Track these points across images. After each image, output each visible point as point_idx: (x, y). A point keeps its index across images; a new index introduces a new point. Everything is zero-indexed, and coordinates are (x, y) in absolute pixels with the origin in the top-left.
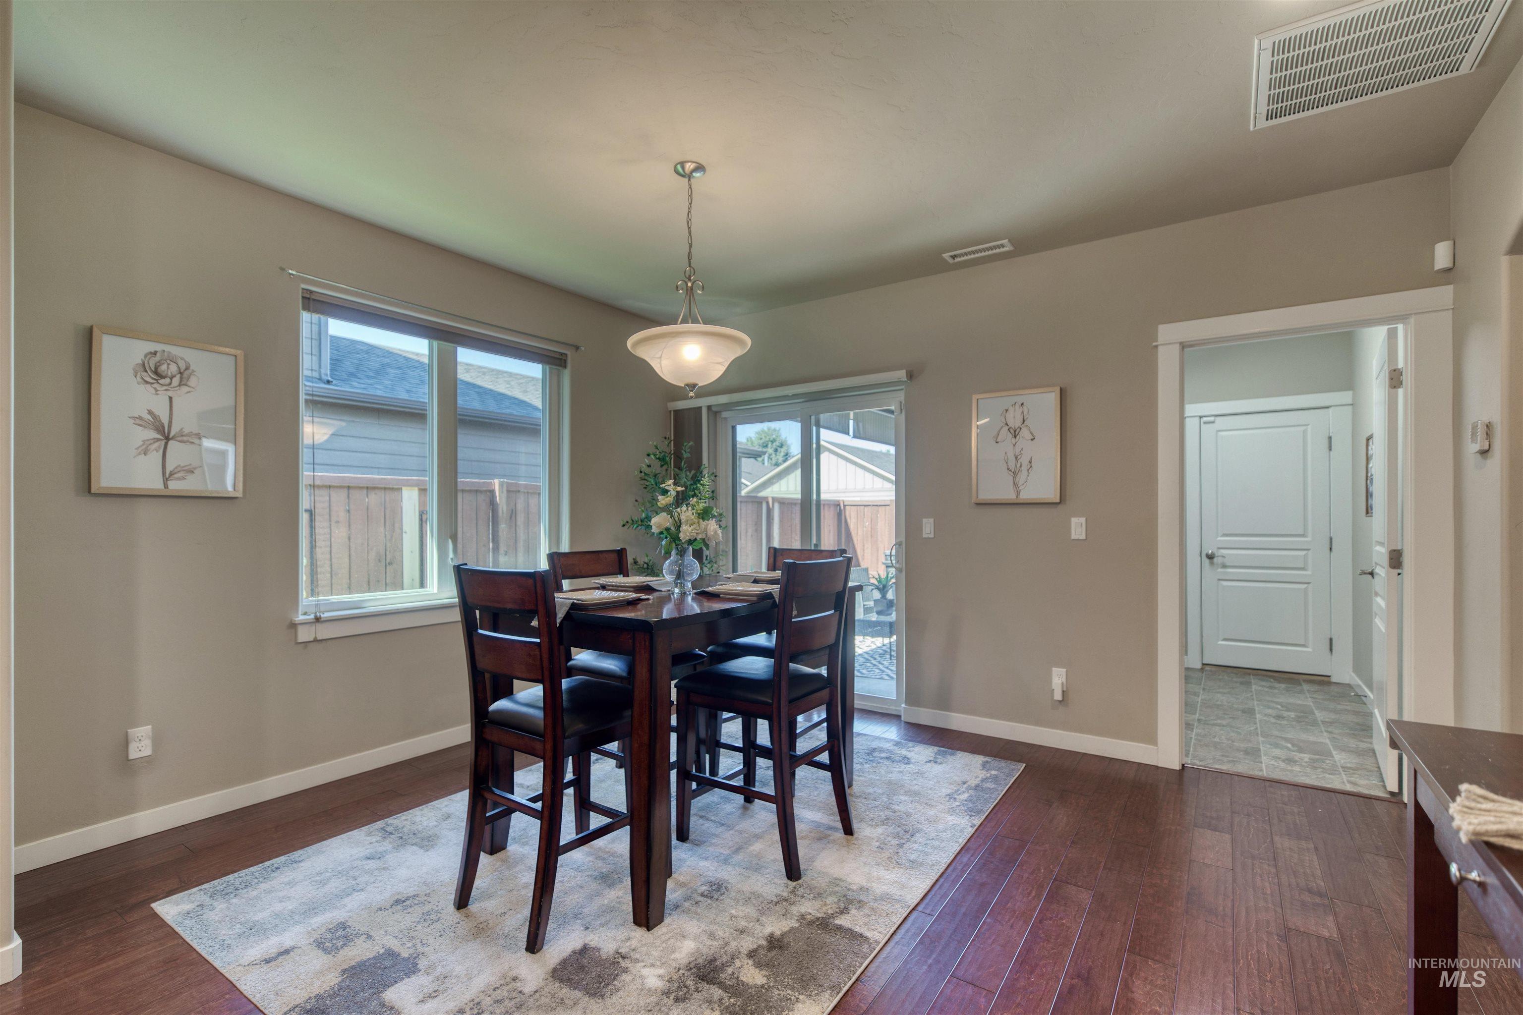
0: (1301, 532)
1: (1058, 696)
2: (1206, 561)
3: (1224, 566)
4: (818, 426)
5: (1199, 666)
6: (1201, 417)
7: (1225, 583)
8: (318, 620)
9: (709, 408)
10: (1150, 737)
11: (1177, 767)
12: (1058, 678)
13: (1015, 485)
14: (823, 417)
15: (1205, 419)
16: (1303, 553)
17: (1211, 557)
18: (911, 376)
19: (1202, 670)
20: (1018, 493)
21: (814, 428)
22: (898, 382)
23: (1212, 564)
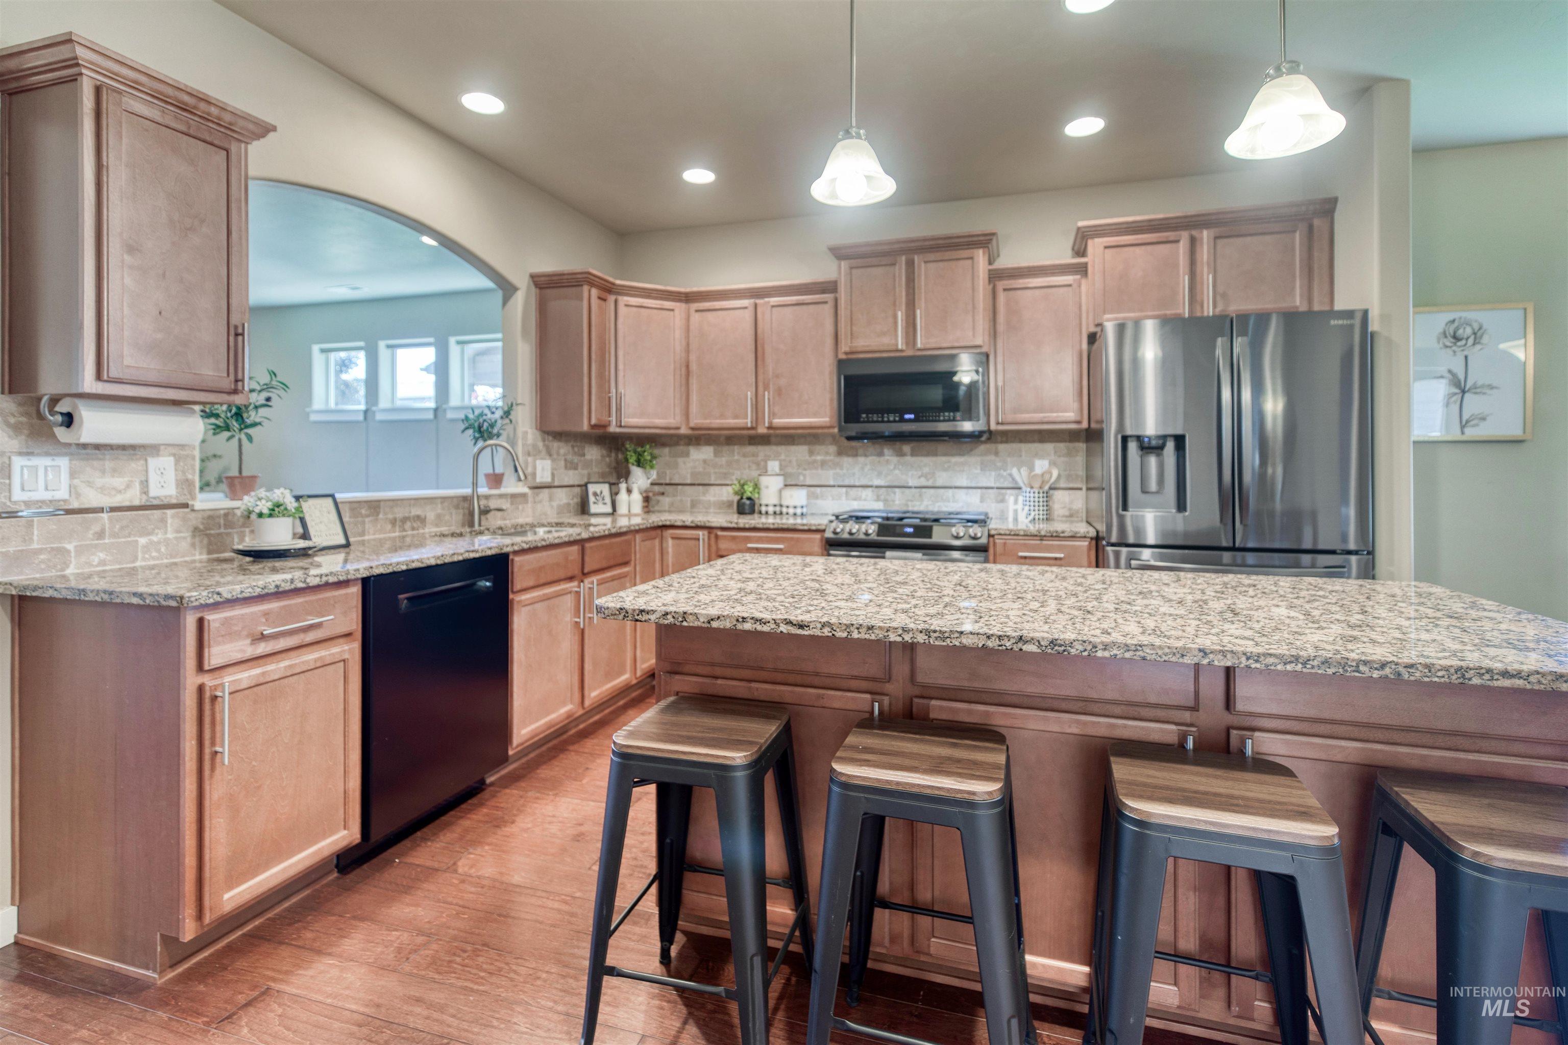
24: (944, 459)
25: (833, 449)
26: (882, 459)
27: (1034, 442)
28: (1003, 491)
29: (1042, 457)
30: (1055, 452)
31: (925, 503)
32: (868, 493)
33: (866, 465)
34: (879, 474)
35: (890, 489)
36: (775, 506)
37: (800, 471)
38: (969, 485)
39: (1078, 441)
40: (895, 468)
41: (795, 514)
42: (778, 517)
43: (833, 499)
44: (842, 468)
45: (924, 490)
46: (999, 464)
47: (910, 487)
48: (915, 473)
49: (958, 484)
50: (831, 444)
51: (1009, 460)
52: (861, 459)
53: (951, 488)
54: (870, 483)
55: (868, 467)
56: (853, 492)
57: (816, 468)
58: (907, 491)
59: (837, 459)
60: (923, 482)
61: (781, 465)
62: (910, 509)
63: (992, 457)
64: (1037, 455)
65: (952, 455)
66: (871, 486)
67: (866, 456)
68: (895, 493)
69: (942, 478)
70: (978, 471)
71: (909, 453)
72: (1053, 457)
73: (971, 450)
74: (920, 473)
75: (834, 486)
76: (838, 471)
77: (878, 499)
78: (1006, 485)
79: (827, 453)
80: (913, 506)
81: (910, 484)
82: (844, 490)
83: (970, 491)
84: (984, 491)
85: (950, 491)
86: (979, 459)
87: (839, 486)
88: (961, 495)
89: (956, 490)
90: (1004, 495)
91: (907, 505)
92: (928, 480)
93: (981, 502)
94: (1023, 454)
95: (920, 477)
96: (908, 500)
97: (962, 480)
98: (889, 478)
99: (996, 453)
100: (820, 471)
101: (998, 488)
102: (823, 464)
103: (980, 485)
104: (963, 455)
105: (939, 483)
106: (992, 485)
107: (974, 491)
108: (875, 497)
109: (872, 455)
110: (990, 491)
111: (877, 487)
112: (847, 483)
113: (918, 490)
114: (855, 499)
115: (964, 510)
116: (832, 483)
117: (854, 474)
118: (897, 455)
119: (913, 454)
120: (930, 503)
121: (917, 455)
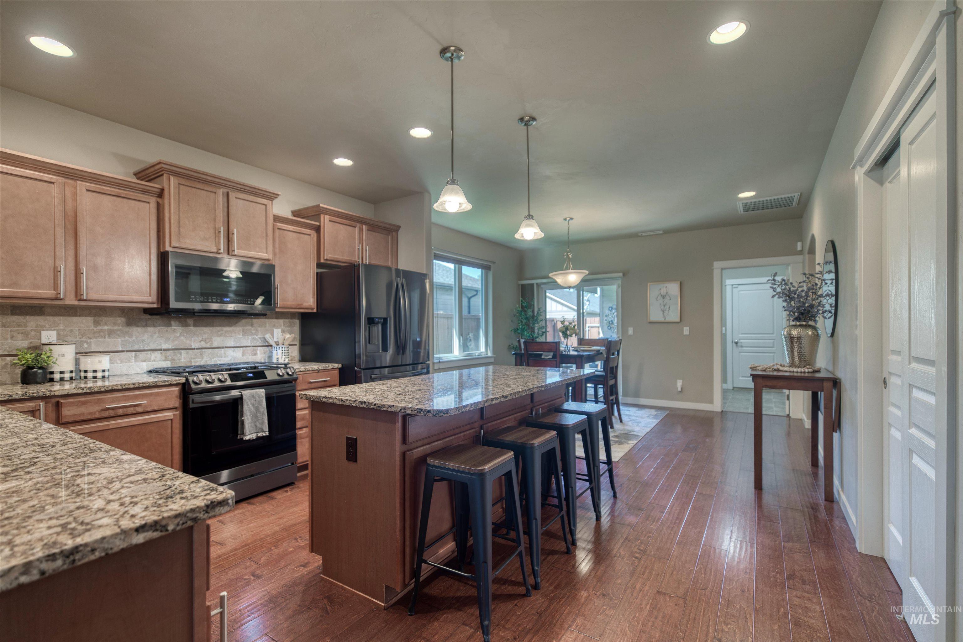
0: (772, 332)
1: (679, 389)
2: (735, 345)
3: (742, 347)
4: (583, 291)
5: (731, 388)
6: (732, 285)
7: (742, 354)
8: (440, 362)
9: (537, 284)
10: (711, 402)
11: (720, 410)
12: (679, 383)
13: (664, 315)
14: (585, 288)
15: (734, 286)
16: (772, 341)
17: (736, 343)
18: (624, 275)
19: (733, 389)
20: (665, 319)
21: (581, 293)
22: (619, 277)
23: (737, 346)
24: (218, 328)
25: (121, 320)
26: (169, 328)
27: (273, 318)
28: (256, 348)
29: (277, 328)
30: (284, 325)
31: (205, 359)
32: (157, 355)
33: (155, 333)
34: (168, 339)
35: (176, 351)
36: (71, 372)
37: (84, 339)
38: (235, 345)
39: (295, 319)
40: (180, 335)
41: (95, 377)
42: (83, 382)
43: (122, 362)
44: (131, 336)
45: (203, 350)
46: (253, 332)
47: (194, 349)
48: (197, 338)
49: (228, 345)
50: (119, 316)
51: (259, 329)
52: (151, 329)
53: (223, 348)
54: (159, 347)
55: (157, 334)
56: (142, 355)
57: (104, 337)
58: (191, 351)
59: (127, 329)
60: (203, 344)
61: (58, 334)
62: (193, 364)
63: (250, 327)
64: (274, 326)
65: (224, 326)
66: (160, 350)
67: (154, 326)
68: (181, 354)
69: (217, 341)
70: (241, 336)
71: (192, 325)
72: (283, 327)
73: (237, 323)
74: (201, 339)
75: (123, 351)
76: (127, 338)
77: (166, 359)
78: (258, 344)
79: (115, 324)
80: (196, 362)
81: (193, 347)
82: (133, 353)
83: (236, 349)
84: (244, 348)
85: (223, 350)
86: (241, 328)
87: (127, 351)
88: (230, 352)
89: (227, 349)
90: (256, 351)
91: (191, 362)
92: (207, 343)
93: (243, 356)
94: (267, 325)
95: (200, 342)
96: (191, 359)
97: (231, 342)
98: (176, 343)
99: (252, 325)
100: (107, 339)
101: (253, 346)
102: (111, 333)
103: (242, 345)
104: (231, 326)
105: (215, 345)
106: (250, 345)
107: (239, 349)
108: (163, 358)
109: (160, 326)
110: (248, 348)
111: (165, 350)
112: (136, 348)
113: (200, 350)
114: (144, 361)
115: (232, 362)
116: (120, 349)
117: (143, 341)
118: (183, 326)
119: (195, 325)
120: (208, 359)
121: (198, 326)
